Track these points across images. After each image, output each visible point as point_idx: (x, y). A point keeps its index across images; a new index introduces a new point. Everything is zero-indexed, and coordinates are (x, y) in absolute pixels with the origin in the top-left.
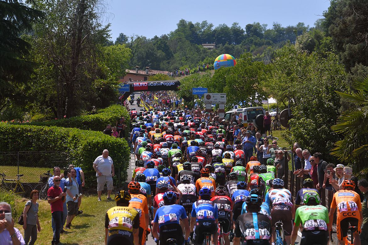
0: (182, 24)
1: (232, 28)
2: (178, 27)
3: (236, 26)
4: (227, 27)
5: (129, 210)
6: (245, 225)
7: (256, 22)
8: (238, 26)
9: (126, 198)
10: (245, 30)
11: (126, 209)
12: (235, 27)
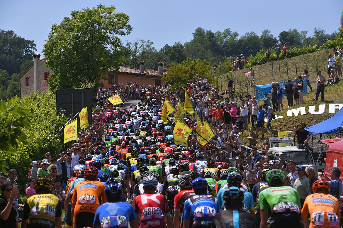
0: (199, 33)
1: (262, 37)
2: (194, 37)
3: (267, 35)
4: (255, 35)
5: (50, 198)
6: (223, 225)
7: (293, 29)
8: (270, 35)
9: (45, 186)
10: (278, 39)
11: (47, 197)
12: (265, 36)
